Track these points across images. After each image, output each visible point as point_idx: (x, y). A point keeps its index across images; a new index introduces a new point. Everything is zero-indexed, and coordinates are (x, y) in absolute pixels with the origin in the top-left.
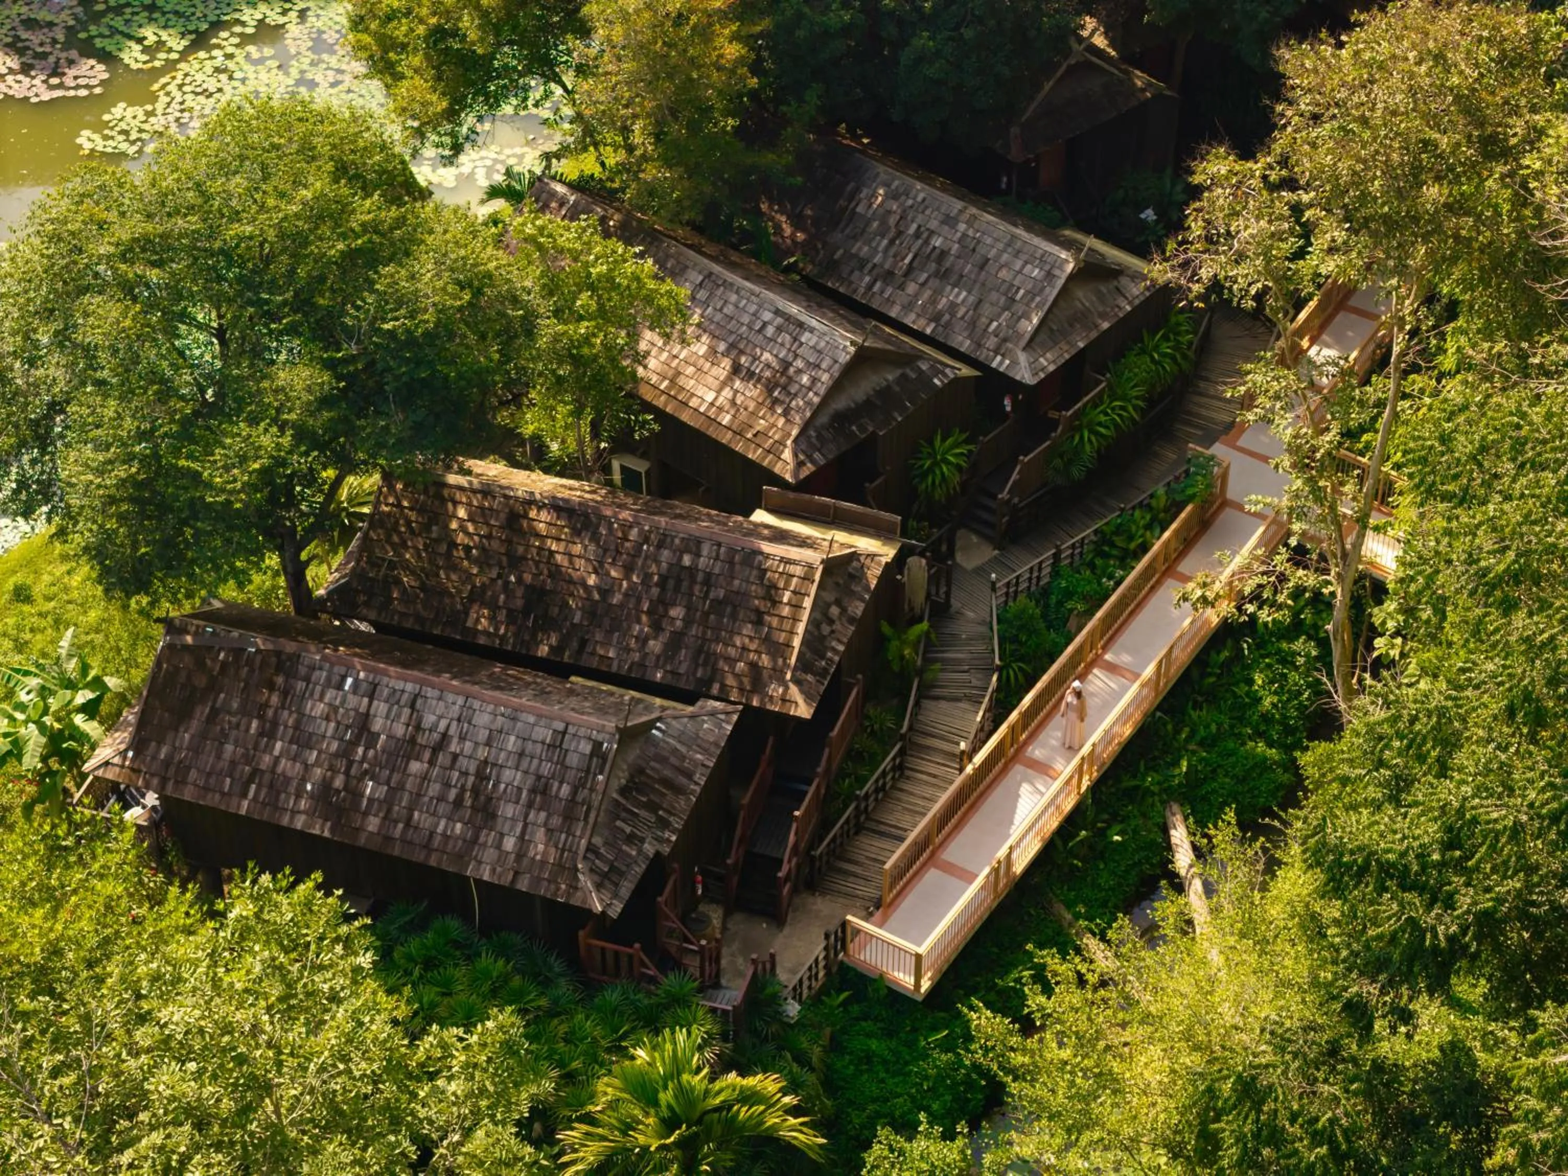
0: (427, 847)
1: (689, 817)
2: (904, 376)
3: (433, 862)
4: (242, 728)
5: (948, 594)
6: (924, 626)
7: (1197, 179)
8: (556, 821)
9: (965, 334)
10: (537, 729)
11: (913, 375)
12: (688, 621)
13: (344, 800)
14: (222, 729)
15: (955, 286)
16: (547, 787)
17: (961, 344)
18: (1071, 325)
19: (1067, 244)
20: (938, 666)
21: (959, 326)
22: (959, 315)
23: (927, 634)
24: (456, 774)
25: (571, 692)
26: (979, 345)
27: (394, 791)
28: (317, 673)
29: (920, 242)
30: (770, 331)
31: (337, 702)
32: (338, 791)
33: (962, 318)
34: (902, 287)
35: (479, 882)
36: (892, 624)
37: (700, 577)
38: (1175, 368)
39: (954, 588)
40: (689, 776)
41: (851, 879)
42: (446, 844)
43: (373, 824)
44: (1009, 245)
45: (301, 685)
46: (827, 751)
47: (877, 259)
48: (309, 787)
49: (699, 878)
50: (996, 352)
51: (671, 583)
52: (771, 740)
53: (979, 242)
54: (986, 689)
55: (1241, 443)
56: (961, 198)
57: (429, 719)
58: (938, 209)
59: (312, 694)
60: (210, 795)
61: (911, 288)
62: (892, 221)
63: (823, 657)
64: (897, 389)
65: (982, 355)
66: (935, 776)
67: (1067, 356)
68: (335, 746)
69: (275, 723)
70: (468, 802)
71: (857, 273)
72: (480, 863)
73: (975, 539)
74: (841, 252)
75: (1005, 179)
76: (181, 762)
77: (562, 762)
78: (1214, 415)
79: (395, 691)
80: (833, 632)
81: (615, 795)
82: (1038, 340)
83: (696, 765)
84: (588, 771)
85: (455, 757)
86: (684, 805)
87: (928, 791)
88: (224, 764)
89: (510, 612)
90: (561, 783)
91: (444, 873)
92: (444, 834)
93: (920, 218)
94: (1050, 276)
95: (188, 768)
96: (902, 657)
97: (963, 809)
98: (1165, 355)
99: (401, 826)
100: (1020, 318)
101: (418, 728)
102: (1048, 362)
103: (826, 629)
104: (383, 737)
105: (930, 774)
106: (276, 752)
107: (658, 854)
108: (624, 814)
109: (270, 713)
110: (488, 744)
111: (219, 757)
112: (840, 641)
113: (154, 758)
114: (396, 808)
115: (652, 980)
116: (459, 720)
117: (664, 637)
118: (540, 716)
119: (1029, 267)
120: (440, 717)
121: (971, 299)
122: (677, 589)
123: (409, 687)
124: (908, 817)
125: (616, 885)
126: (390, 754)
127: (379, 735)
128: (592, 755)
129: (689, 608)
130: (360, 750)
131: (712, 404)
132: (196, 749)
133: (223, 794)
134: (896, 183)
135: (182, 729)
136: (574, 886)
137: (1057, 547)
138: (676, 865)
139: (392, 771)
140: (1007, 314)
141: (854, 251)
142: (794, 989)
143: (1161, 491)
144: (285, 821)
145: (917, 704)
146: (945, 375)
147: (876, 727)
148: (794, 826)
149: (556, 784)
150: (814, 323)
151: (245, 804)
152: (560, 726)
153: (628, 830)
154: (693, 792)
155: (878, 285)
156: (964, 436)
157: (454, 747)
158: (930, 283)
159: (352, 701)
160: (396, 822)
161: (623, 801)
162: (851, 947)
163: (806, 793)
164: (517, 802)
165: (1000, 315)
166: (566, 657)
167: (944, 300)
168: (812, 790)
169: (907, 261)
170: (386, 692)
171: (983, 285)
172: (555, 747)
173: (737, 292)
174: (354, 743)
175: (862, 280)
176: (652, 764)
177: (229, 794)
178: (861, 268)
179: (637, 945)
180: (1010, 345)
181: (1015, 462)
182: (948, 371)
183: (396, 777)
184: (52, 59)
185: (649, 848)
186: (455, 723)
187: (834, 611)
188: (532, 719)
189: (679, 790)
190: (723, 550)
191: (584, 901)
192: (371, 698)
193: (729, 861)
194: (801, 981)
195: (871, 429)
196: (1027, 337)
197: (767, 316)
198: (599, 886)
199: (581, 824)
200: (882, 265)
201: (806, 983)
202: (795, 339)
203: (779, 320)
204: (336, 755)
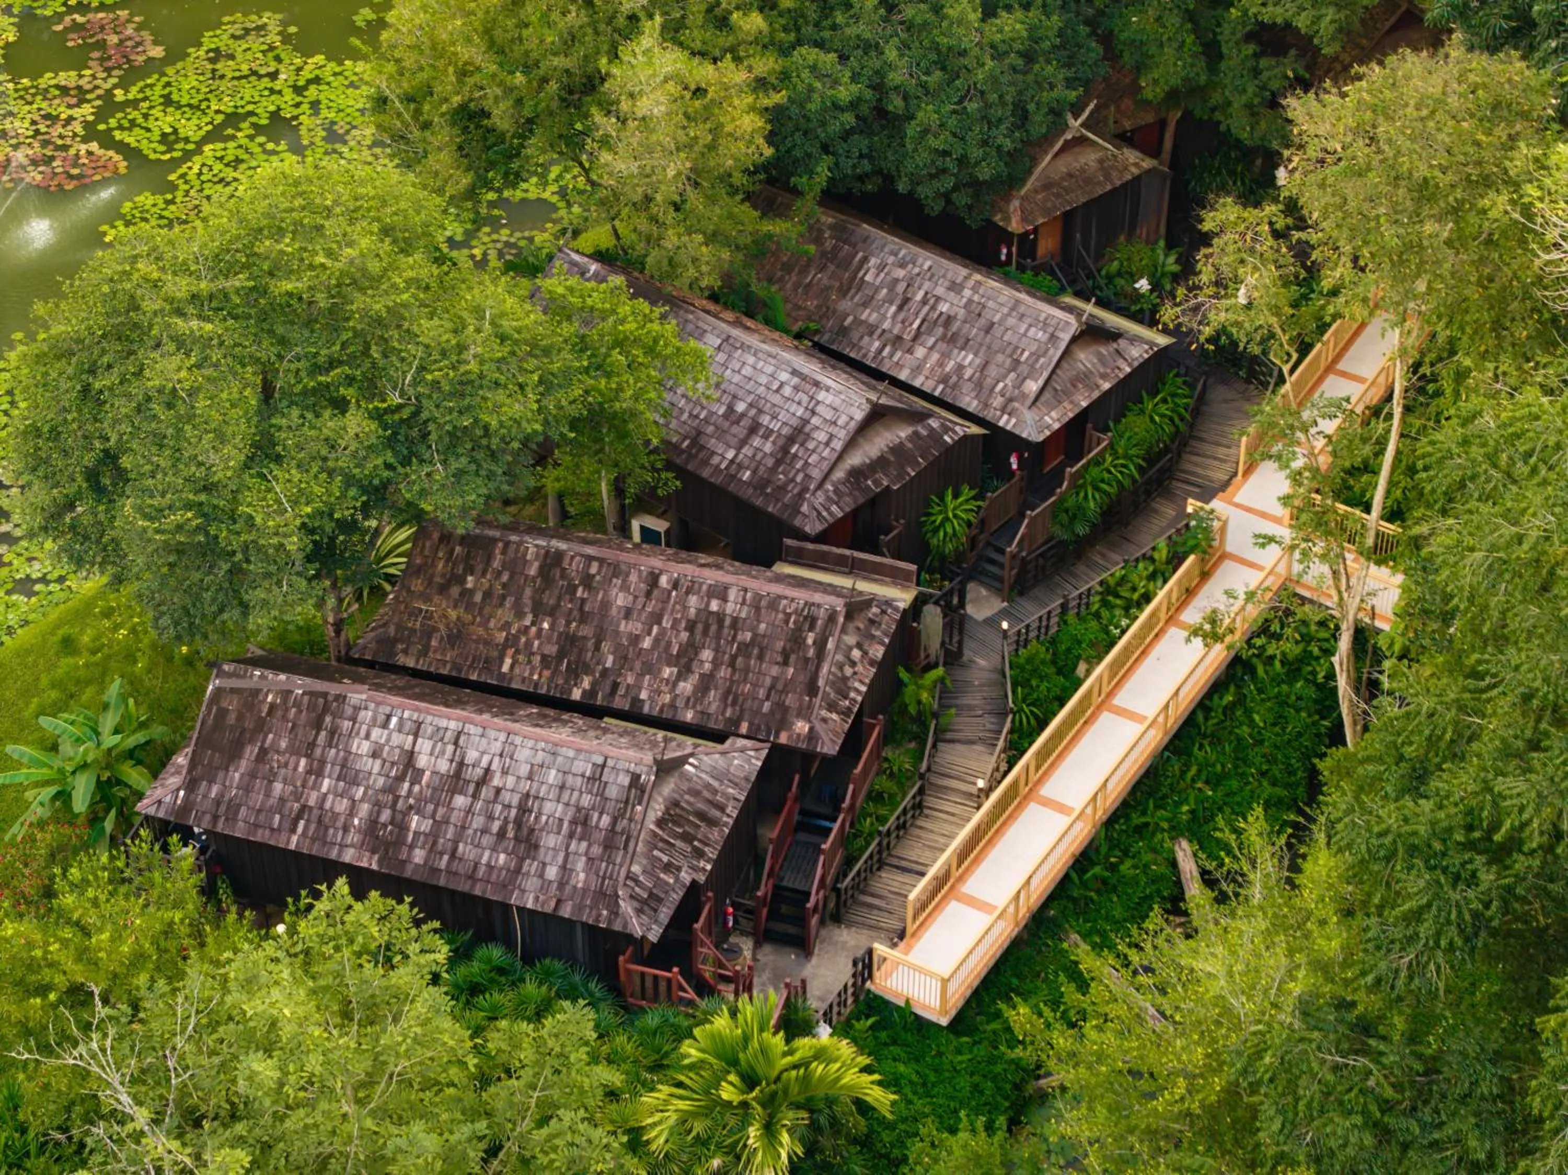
0: (472, 877)
1: (724, 847)
2: (916, 433)
3: (477, 892)
4: (291, 767)
5: (960, 643)
6: (940, 671)
7: (1207, 226)
8: (596, 850)
9: (973, 394)
10: (576, 763)
11: (924, 433)
12: (716, 663)
13: (391, 833)
14: (272, 768)
15: (962, 349)
16: (587, 818)
17: (969, 404)
18: (1074, 386)
19: (1069, 309)
20: (953, 711)
21: (967, 387)
22: (966, 377)
23: (942, 680)
24: (499, 808)
25: (606, 731)
26: (986, 405)
27: (439, 826)
28: (362, 713)
29: (927, 308)
30: (787, 391)
31: (383, 741)
32: (385, 826)
33: (970, 379)
34: (910, 351)
35: (522, 910)
36: (909, 670)
37: (728, 622)
38: (1173, 429)
39: (966, 639)
40: (722, 809)
41: (875, 912)
42: (490, 874)
43: (419, 855)
44: (1012, 309)
45: (347, 724)
46: (851, 787)
47: (886, 325)
48: (356, 822)
49: (731, 910)
50: (1003, 411)
51: (700, 627)
52: (797, 777)
53: (984, 307)
54: (1000, 732)
55: (1237, 499)
56: (966, 266)
57: (471, 756)
58: (944, 276)
59: (358, 733)
60: (260, 832)
61: (920, 352)
62: (901, 287)
63: (846, 697)
64: (910, 445)
65: (989, 415)
66: (953, 815)
67: (1071, 415)
68: (381, 781)
69: (323, 762)
70: (511, 834)
71: (866, 339)
72: (523, 891)
73: (984, 592)
74: (850, 319)
75: (1005, 251)
76: (231, 800)
77: (601, 794)
78: (1210, 473)
79: (438, 729)
80: (855, 673)
81: (652, 827)
82: (1043, 399)
83: (728, 799)
84: (627, 802)
85: (498, 791)
86: (717, 836)
87: (947, 829)
88: (272, 801)
89: (544, 658)
90: (601, 814)
91: (487, 902)
92: (488, 865)
93: (927, 285)
94: (1053, 338)
95: (239, 806)
96: (919, 702)
97: (981, 844)
98: (1162, 416)
99: (446, 858)
100: (1025, 379)
101: (461, 764)
102: (1054, 419)
103: (848, 671)
104: (428, 773)
105: (948, 813)
106: (324, 789)
107: (694, 882)
108: (660, 845)
109: (318, 752)
110: (530, 778)
111: (268, 795)
112: (861, 682)
113: (205, 796)
114: (441, 841)
115: (690, 1003)
116: (501, 755)
117: (694, 679)
118: (579, 751)
119: (1033, 329)
120: (483, 753)
121: (978, 361)
122: (705, 633)
123: (453, 725)
124: (928, 853)
125: (655, 911)
126: (435, 789)
127: (423, 771)
128: (631, 786)
129: (717, 650)
130: (406, 785)
131: (732, 461)
132: (247, 788)
133: (272, 830)
134: (903, 252)
135: (231, 769)
136: (615, 912)
137: (1065, 597)
138: (710, 894)
139: (437, 805)
140: (1013, 375)
141: (863, 317)
142: (825, 1014)
143: (1162, 544)
144: (333, 855)
145: (934, 746)
146: (955, 432)
147: (895, 769)
148: (822, 858)
149: (596, 815)
150: (829, 382)
151: (295, 839)
152: (600, 760)
153: (665, 859)
154: (726, 824)
155: (887, 350)
156: (973, 493)
157: (496, 781)
158: (938, 347)
159: (397, 739)
160: (442, 854)
161: (660, 832)
162: (877, 974)
163: (830, 830)
164: (559, 833)
165: (1005, 377)
166: (600, 700)
167: (952, 363)
168: (836, 826)
169: (915, 326)
170: (430, 730)
171: (989, 347)
172: (594, 779)
173: (755, 355)
174: (400, 779)
175: (871, 344)
176: (687, 797)
177: (279, 830)
178: (871, 334)
179: (675, 969)
180: (1016, 404)
181: (1022, 516)
182: (957, 428)
183: (441, 811)
184: (72, 151)
185: (686, 877)
186: (497, 759)
187: (856, 654)
188: (571, 754)
189: (712, 823)
190: (749, 595)
191: (625, 925)
192: (416, 735)
193: (759, 894)
194: (831, 1006)
195: (885, 483)
196: (1032, 396)
197: (784, 376)
198: (639, 911)
199: (621, 852)
200: (890, 331)
201: (835, 1009)
202: (812, 398)
203: (796, 380)
204: (384, 791)
